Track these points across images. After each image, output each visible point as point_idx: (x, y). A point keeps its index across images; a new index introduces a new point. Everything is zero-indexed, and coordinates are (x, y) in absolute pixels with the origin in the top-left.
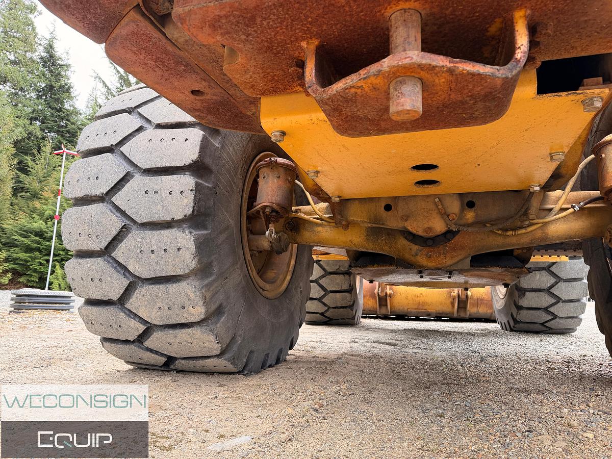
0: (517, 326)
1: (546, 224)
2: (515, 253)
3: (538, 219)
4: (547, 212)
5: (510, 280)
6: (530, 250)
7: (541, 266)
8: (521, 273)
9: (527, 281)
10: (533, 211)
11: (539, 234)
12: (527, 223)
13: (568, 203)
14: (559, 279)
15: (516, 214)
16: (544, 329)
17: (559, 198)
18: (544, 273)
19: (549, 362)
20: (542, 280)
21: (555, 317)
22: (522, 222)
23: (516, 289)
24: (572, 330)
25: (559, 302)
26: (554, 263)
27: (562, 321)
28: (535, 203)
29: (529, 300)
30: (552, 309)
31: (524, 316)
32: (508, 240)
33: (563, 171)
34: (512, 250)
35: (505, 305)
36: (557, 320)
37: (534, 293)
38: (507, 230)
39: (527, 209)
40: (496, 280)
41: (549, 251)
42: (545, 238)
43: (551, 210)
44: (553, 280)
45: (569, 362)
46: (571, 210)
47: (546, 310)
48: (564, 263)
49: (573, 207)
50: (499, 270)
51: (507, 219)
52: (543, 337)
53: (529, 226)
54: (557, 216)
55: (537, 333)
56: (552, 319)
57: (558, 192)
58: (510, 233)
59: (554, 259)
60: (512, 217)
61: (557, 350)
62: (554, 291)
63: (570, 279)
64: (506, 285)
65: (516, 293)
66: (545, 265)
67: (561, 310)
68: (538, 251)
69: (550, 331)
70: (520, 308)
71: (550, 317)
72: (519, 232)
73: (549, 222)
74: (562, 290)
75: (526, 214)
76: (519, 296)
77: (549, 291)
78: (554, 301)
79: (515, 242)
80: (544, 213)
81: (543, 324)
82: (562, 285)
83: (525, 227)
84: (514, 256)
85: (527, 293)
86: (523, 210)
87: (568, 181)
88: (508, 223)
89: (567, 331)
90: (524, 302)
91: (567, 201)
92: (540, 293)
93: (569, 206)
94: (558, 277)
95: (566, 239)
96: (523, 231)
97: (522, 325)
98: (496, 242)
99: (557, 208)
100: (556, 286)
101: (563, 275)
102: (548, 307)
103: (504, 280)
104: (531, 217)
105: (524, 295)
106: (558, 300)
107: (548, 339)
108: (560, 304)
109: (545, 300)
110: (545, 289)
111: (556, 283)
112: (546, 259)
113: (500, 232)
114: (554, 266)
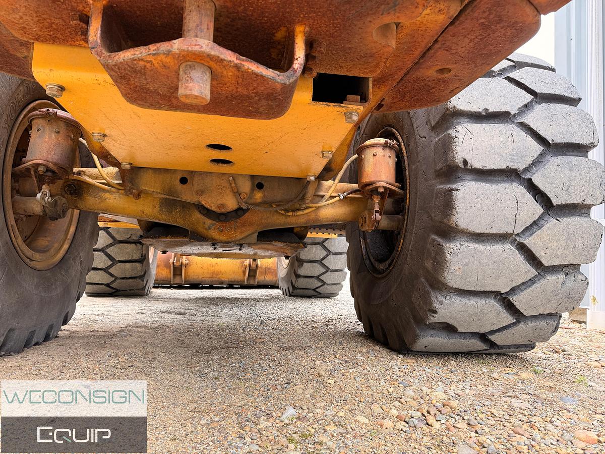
0: (295, 291)
1: (318, 208)
2: (295, 231)
3: (313, 203)
4: (320, 198)
5: (290, 253)
6: (307, 228)
7: (317, 241)
8: (298, 247)
9: (305, 254)
10: (309, 196)
11: (313, 216)
12: (304, 206)
13: (336, 192)
14: (329, 252)
15: (296, 198)
16: (315, 293)
17: (330, 187)
18: (319, 247)
19: (314, 322)
20: (316, 252)
21: (324, 283)
22: (300, 205)
23: (297, 260)
24: (335, 294)
25: (327, 271)
26: (327, 239)
27: (329, 287)
28: (311, 190)
29: (306, 269)
30: (322, 277)
31: (301, 283)
32: (288, 220)
33: (333, 166)
34: (293, 228)
35: (287, 274)
36: (326, 286)
37: (310, 264)
38: (288, 211)
39: (304, 195)
40: (280, 252)
41: (322, 229)
42: (317, 220)
43: (323, 196)
44: (325, 253)
45: (328, 322)
46: (337, 198)
47: (318, 278)
48: (334, 239)
49: (339, 196)
50: (280, 244)
51: (288, 202)
52: (313, 300)
53: (305, 209)
54: (327, 203)
55: (310, 297)
56: (322, 285)
57: (330, 182)
58: (290, 214)
59: (326, 236)
60: (292, 201)
61: (322, 312)
62: (325, 262)
63: (337, 253)
64: (287, 257)
65: (296, 264)
66: (320, 241)
67: (328, 278)
68: (314, 229)
69: (319, 296)
70: (298, 276)
71: (320, 284)
72: (298, 214)
73: (321, 206)
74: (332, 262)
75: (303, 199)
76: (298, 266)
77: (320, 262)
78: (324, 270)
79: (294, 221)
80: (317, 199)
81: (314, 290)
82: (331, 257)
83: (302, 210)
84: (294, 233)
85: (305, 264)
86: (301, 195)
87: (337, 174)
88: (289, 206)
89: (332, 295)
90: (302, 272)
91: (336, 191)
92: (315, 264)
93: (336, 195)
94: (329, 251)
95: (332, 222)
96: (301, 213)
97: (298, 291)
98: (279, 221)
99: (327, 195)
100: (327, 258)
101: (332, 249)
102: (319, 276)
103: (285, 252)
104: (307, 201)
105: (302, 265)
106: (327, 269)
107: (317, 302)
108: (329, 273)
109: (317, 270)
110: (318, 261)
111: (327, 256)
112: (321, 236)
113: (283, 212)
114: (327, 241)
